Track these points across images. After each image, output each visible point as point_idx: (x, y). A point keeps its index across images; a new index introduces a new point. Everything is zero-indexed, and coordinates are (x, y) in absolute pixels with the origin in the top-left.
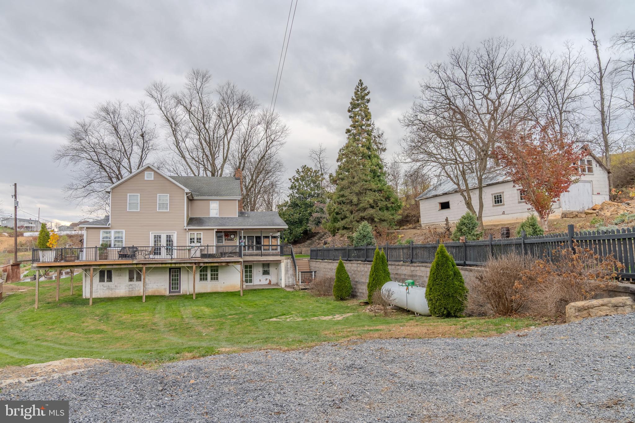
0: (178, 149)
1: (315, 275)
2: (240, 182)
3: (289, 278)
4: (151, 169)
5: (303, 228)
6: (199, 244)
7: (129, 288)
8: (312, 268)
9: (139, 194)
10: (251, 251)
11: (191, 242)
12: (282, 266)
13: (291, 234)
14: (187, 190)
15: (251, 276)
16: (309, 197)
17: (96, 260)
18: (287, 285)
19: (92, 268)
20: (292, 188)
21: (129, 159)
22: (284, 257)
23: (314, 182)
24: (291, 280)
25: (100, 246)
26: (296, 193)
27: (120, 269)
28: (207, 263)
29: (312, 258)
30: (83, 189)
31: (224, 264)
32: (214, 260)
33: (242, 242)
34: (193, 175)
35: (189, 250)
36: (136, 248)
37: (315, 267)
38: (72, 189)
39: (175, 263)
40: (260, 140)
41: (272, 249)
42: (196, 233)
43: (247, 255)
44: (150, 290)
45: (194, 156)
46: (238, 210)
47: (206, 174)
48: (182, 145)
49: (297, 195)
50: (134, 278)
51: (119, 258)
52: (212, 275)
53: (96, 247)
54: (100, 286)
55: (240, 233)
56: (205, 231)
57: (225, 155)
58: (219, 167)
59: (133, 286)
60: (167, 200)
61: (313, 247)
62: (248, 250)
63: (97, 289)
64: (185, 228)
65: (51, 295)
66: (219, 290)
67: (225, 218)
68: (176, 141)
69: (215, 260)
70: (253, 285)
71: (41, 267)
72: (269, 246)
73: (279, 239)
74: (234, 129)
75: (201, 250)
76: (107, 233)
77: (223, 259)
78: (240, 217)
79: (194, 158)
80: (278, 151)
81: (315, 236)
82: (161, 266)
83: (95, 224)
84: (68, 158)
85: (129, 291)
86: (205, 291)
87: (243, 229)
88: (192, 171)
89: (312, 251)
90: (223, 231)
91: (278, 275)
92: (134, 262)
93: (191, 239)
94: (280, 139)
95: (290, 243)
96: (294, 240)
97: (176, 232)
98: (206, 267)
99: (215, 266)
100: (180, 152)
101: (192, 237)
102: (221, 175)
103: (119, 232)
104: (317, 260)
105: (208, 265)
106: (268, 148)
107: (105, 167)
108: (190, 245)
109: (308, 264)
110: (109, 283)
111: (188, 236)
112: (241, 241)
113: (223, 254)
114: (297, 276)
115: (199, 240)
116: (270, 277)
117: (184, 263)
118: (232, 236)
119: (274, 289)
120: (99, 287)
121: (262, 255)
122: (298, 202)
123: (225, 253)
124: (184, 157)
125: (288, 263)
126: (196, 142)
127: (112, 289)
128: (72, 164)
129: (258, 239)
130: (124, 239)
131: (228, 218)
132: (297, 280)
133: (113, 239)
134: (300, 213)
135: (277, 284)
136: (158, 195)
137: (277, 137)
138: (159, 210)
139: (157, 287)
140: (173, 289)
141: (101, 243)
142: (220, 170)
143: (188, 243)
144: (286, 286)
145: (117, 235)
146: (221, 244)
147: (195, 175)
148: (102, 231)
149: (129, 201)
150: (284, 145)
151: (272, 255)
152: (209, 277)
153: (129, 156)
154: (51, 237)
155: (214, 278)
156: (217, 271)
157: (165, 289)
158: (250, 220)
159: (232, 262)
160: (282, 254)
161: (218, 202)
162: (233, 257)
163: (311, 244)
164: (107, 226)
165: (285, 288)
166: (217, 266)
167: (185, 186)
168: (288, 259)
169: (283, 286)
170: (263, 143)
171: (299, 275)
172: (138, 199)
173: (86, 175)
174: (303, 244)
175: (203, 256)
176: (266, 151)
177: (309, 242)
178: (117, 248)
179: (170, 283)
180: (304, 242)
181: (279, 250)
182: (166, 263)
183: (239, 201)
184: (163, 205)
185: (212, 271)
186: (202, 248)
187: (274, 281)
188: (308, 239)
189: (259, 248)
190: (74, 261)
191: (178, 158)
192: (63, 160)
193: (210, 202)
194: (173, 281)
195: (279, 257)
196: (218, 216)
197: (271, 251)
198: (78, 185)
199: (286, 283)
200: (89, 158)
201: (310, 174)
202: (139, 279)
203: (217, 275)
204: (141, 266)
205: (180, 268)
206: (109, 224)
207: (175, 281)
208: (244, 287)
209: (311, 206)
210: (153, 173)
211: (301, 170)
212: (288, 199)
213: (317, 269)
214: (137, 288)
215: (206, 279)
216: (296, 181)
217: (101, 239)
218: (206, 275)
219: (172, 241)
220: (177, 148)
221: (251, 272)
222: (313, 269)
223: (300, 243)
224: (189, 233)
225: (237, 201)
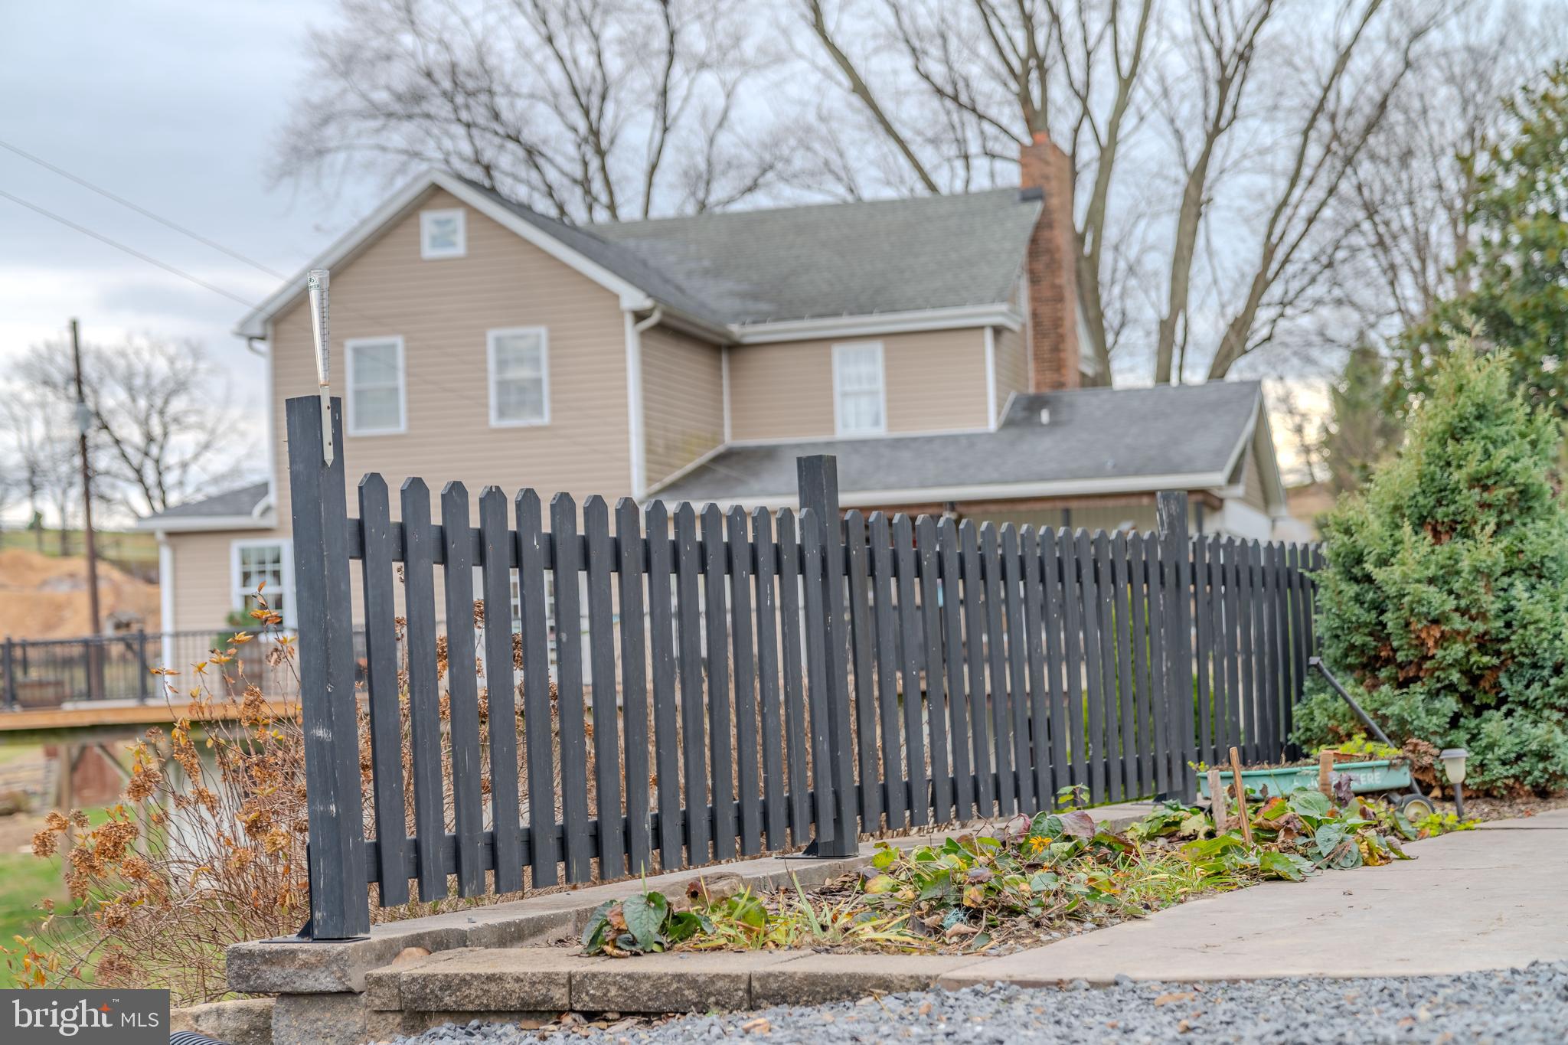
4: (452, 196)
9: (400, 340)
14: (632, 297)
25: (218, 625)
60: (539, 360)
78: (1009, 434)
83: (205, 509)
87: (951, 505)
138: (500, 417)
148: (235, 547)
149: (356, 381)
161: (878, 348)
164: (253, 522)
172: (396, 369)
184: (517, 395)
190: (57, 703)
193: (837, 350)
196: (881, 432)
206: (267, 510)
210: (459, 217)
217: (235, 588)
225: (988, 335)
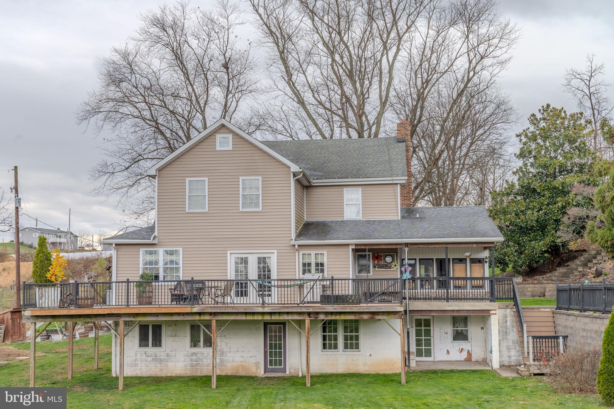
0: (291, 87)
1: (565, 345)
2: (407, 146)
3: (508, 349)
4: (228, 129)
5: (548, 240)
6: (317, 276)
7: (192, 360)
8: (559, 328)
9: (206, 179)
10: (426, 291)
11: (304, 272)
12: (492, 322)
13: (521, 253)
14: (294, 168)
15: (428, 343)
16: (560, 172)
17: (128, 305)
18: (506, 363)
19: (122, 320)
20: (522, 155)
21: (203, 113)
22: (496, 305)
23: (572, 142)
24: (513, 353)
25: (138, 279)
26: (532, 165)
27: (176, 323)
28: (332, 313)
29: (560, 306)
30: (126, 173)
31: (366, 317)
32: (346, 308)
33: (406, 271)
34: (319, 137)
35: (301, 287)
36: (202, 282)
37: (566, 327)
38: (106, 173)
39: (271, 314)
40: (454, 57)
41: (473, 287)
42: (313, 252)
43: (420, 299)
44: (229, 365)
45: (323, 99)
46: (402, 205)
47: (348, 134)
48: (299, 79)
49: (532, 170)
50: (199, 341)
51: (172, 301)
52: (346, 338)
53: (128, 282)
54: (142, 355)
55: (403, 252)
56: (332, 249)
57: (384, 94)
58: (372, 118)
59: (199, 356)
60: (258, 188)
61: (569, 283)
62: (422, 286)
63: (136, 360)
64: (293, 242)
65: (63, 368)
66: (362, 369)
67: (374, 221)
68: (287, 71)
69: (348, 308)
70: (434, 362)
71: (37, 317)
72: (465, 279)
73: (487, 265)
74: (400, 39)
75: (324, 286)
76: (151, 253)
77: (364, 307)
78: (405, 220)
79: (320, 103)
80: (494, 79)
81: (575, 258)
82: (244, 318)
83: (130, 236)
84: (101, 116)
85: (192, 366)
86: (334, 371)
87: (407, 245)
88: (319, 129)
89: (559, 291)
90: (367, 248)
91: (487, 340)
92: (195, 310)
93: (304, 265)
94: (498, 52)
95: (519, 273)
96: (529, 266)
97: (276, 251)
98: (335, 322)
99: (351, 321)
100: (295, 94)
101: (307, 261)
102: (376, 135)
103: (171, 253)
104: (570, 312)
105: (338, 317)
106: (472, 74)
107: (163, 129)
108: (302, 276)
109: (551, 319)
110: (156, 350)
111: (299, 259)
112: (403, 269)
113: (370, 296)
114: (526, 346)
115: (320, 267)
116: (469, 344)
117: (288, 313)
118: (389, 259)
119: (474, 371)
120: (139, 356)
121: (447, 299)
122: (536, 185)
123: (372, 295)
124: (301, 102)
125: (506, 316)
126: (328, 71)
127: (161, 361)
128: (108, 126)
129: (442, 264)
130: (181, 265)
131: (380, 222)
132: (526, 354)
133: (161, 264)
134: (541, 209)
135: (485, 362)
136: (241, 178)
137: (491, 49)
138: (243, 207)
139: (241, 359)
140: (271, 364)
141: (141, 272)
142: (375, 126)
143: (298, 274)
144: (502, 366)
145: (169, 258)
146: (364, 275)
147: (324, 137)
148: (142, 250)
149: (189, 193)
150: (509, 65)
151: (472, 299)
152: (341, 342)
153: (202, 105)
154: (54, 263)
155: (351, 344)
156: (357, 331)
157: (257, 364)
158: (425, 225)
159: (383, 313)
160: (493, 297)
161: (360, 189)
162: (390, 302)
163: (566, 275)
164: (150, 241)
165: (499, 371)
166: (357, 321)
167: (292, 161)
168: (507, 307)
169: (496, 365)
170: (462, 64)
171: (529, 343)
172: (205, 189)
173: (129, 147)
174: (548, 275)
175: (325, 299)
176: (469, 80)
177: (562, 270)
178: (170, 283)
179: (265, 352)
180: (551, 271)
181: (487, 289)
182: (254, 314)
183: (403, 186)
184: (250, 200)
185: (346, 329)
186: (325, 283)
187: (477, 354)
188: (560, 265)
189: (443, 284)
190: (91, 306)
191: (292, 105)
192: (93, 120)
193: (345, 189)
194: (271, 348)
195: (488, 302)
196: (360, 217)
197: (469, 290)
198: (115, 165)
199: (503, 359)
200: (136, 113)
201: (563, 123)
202: (208, 342)
203: (357, 338)
204: (207, 318)
205: (284, 323)
206: (155, 237)
207: (276, 348)
208: (413, 364)
209: (564, 192)
210: (230, 136)
211: (539, 116)
212: (515, 179)
213: (570, 331)
214: (205, 361)
215: (336, 347)
216: (529, 139)
217: (141, 265)
218: (336, 338)
219: (269, 271)
220: (289, 85)
221: (428, 333)
222: (562, 331)
223: (543, 273)
224: (301, 253)
225: (399, 186)
